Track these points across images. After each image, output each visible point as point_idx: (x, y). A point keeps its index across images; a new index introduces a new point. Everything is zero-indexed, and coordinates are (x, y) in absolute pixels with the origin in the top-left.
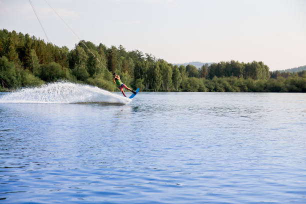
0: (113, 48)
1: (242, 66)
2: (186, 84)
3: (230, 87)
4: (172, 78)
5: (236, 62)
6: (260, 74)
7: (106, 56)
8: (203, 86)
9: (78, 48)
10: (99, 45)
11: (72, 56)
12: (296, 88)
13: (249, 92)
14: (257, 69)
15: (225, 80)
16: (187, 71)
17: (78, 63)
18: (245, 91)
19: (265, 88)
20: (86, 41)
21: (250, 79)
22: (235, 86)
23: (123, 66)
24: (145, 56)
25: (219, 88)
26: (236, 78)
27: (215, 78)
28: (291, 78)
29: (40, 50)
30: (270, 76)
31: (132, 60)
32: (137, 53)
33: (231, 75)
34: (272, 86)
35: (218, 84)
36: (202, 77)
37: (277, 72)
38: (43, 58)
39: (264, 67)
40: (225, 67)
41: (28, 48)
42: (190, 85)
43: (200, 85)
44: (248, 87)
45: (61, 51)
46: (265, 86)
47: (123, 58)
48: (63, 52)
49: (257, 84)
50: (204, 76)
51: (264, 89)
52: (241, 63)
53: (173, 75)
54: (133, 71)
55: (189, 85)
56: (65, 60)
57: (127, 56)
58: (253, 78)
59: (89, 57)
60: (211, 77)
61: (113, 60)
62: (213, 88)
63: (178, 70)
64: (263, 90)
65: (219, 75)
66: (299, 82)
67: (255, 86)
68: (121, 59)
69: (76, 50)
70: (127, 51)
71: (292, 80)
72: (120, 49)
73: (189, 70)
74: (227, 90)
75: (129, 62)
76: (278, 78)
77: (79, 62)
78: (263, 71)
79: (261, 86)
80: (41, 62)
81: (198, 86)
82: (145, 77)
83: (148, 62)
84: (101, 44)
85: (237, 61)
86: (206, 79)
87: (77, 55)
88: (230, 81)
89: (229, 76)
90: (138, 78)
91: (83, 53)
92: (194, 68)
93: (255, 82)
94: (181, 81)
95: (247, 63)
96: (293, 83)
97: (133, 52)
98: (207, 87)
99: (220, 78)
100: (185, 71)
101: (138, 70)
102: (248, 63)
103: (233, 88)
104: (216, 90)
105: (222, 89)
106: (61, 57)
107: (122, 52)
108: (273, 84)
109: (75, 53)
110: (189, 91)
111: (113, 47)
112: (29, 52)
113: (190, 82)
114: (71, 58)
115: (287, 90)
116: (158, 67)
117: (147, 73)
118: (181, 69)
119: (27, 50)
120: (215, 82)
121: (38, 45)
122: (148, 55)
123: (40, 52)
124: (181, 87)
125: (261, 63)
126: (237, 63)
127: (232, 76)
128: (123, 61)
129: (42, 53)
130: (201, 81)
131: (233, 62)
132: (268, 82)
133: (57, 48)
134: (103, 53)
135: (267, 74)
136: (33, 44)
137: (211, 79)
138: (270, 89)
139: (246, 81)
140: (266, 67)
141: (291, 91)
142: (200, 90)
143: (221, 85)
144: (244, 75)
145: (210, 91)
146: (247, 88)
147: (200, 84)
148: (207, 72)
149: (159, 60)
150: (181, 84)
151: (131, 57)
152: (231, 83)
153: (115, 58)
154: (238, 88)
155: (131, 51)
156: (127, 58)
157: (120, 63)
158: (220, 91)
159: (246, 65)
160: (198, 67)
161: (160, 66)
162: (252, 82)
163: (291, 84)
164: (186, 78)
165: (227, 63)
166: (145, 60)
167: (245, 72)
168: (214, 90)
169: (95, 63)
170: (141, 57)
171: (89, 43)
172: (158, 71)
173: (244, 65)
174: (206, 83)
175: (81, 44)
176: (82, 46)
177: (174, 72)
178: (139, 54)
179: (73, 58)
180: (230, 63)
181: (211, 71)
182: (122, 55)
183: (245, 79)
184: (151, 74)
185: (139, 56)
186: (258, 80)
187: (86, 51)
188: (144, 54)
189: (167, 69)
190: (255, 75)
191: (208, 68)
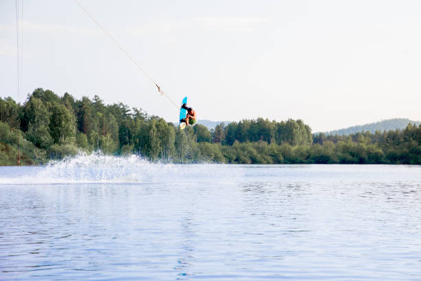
0: (85, 100)
1: (274, 126)
2: (196, 152)
3: (259, 156)
4: (175, 144)
5: (265, 119)
6: (299, 137)
7: (75, 112)
8: (220, 155)
9: (33, 99)
11: (24, 111)
12: (349, 157)
13: (285, 163)
14: (294, 130)
15: (250, 146)
16: (195, 133)
17: (33, 122)
18: (279, 162)
19: (308, 157)
20: (45, 90)
21: (286, 145)
22: (266, 154)
23: (101, 126)
24: (132, 112)
25: (242, 157)
26: (266, 143)
27: (237, 143)
28: (343, 143)
30: (312, 141)
31: (113, 117)
32: (121, 107)
33: (259, 139)
34: (317, 155)
35: (242, 152)
36: (216, 142)
37: (321, 135)
39: (304, 127)
40: (249, 128)
42: (202, 154)
43: (215, 154)
44: (284, 157)
45: (8, 106)
46: (308, 154)
47: (100, 114)
48: (10, 106)
49: (298, 151)
50: (219, 141)
51: (306, 159)
52: (271, 121)
53: (176, 140)
54: (118, 134)
55: (199, 154)
56: (13, 117)
57: (105, 111)
58: (292, 144)
59: (51, 113)
60: (230, 142)
61: (86, 118)
62: (235, 158)
64: (304, 161)
65: (241, 140)
66: (354, 148)
67: (294, 154)
68: (98, 116)
69: (30, 103)
70: (106, 105)
71: (344, 146)
72: (94, 101)
73: (198, 132)
74: (254, 161)
75: (109, 121)
76: (324, 143)
77: (36, 119)
78: (303, 133)
79: (302, 155)
81: (213, 154)
82: (136, 143)
84: (66, 95)
85: (267, 119)
86: (223, 145)
87: (32, 110)
88: (258, 148)
89: (256, 140)
90: (126, 143)
91: (42, 107)
92: (204, 129)
93: (294, 148)
94: (188, 147)
95: (280, 122)
96: (346, 149)
97: (115, 105)
98: (225, 156)
99: (244, 144)
100: (192, 133)
101: (125, 131)
102: (282, 122)
103: (264, 158)
104: (238, 161)
105: (247, 160)
106: (8, 114)
107: (98, 105)
108: (319, 151)
109: (29, 107)
111: (84, 98)
113: (200, 148)
114: (23, 114)
115: (338, 161)
116: (154, 127)
117: (138, 136)
118: (187, 130)
120: (236, 149)
122: (136, 110)
124: (188, 157)
125: (299, 122)
126: (267, 121)
127: (260, 141)
128: (101, 120)
130: (216, 147)
131: (261, 122)
132: (311, 149)
134: (71, 107)
135: (309, 137)
137: (231, 145)
138: (314, 159)
139: (281, 147)
140: (307, 128)
141: (344, 162)
143: (246, 152)
144: (276, 139)
145: (230, 162)
146: (282, 158)
147: (215, 152)
148: (222, 136)
149: (153, 118)
150: (188, 152)
151: (113, 114)
152: (260, 150)
153: (89, 114)
154: (269, 158)
155: (111, 104)
156: (107, 114)
157: (97, 123)
158: (244, 163)
159: (278, 125)
160: (211, 128)
161: (157, 126)
162: (289, 149)
163: (343, 152)
164: (194, 144)
165: (252, 121)
166: (133, 118)
167: (278, 134)
168: (235, 160)
169: (61, 122)
170: (127, 113)
171: (48, 93)
172: (154, 133)
173: (276, 125)
174: (223, 150)
175: (38, 93)
176: (39, 97)
177: (177, 134)
178: (123, 108)
179: (25, 114)
180: (256, 122)
181: (229, 133)
182: (99, 111)
183: (279, 144)
184: (144, 138)
185: (124, 111)
186: (297, 147)
187: (46, 105)
188: (131, 109)
189: (168, 130)
190: (292, 139)
191: (225, 128)
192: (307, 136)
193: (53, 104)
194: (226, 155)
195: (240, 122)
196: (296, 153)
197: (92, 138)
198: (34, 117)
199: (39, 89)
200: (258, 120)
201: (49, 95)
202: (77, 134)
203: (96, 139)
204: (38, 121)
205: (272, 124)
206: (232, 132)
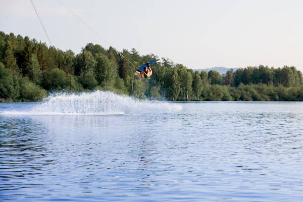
0: (125, 52)
2: (208, 92)
3: (259, 96)
4: (192, 86)
5: (265, 66)
6: (292, 80)
7: (117, 61)
8: (228, 94)
9: (85, 52)
10: (108, 49)
11: (78, 60)
13: (279, 101)
14: (289, 75)
15: (252, 87)
16: (209, 77)
17: (85, 69)
18: (275, 100)
19: (299, 96)
20: (94, 45)
21: (281, 86)
22: (264, 94)
24: (162, 61)
25: (246, 96)
26: (265, 86)
27: (242, 85)
29: (42, 55)
32: (153, 57)
33: (259, 82)
35: (245, 92)
36: (226, 84)
38: (45, 64)
39: (296, 73)
40: (252, 73)
41: (28, 52)
42: (213, 94)
43: (224, 94)
44: (279, 96)
45: (66, 57)
46: (299, 94)
47: (136, 63)
48: (67, 57)
49: (291, 91)
50: (229, 83)
51: (297, 98)
52: (270, 68)
53: (193, 82)
55: (211, 94)
56: (69, 65)
57: (141, 61)
58: (286, 85)
59: (97, 62)
60: (237, 84)
61: (125, 66)
62: (239, 97)
63: (200, 77)
64: (296, 99)
65: (246, 83)
67: (287, 94)
68: (134, 64)
69: (83, 55)
70: (141, 56)
72: (132, 53)
73: (212, 76)
74: (255, 99)
77: (86, 67)
78: (296, 77)
79: (294, 94)
80: (42, 69)
81: (222, 94)
82: (162, 85)
83: (165, 68)
84: (111, 48)
85: (267, 66)
86: (231, 86)
87: (84, 60)
88: (258, 89)
89: (257, 83)
90: (154, 85)
91: (91, 57)
92: (217, 74)
93: (287, 89)
94: (202, 89)
95: (277, 68)
97: (148, 56)
98: (232, 96)
99: (247, 86)
100: (207, 77)
102: (279, 68)
103: (262, 97)
104: (242, 99)
105: (249, 98)
106: (65, 62)
107: (135, 56)
109: (82, 57)
110: (212, 100)
111: (124, 51)
112: (29, 57)
113: (212, 89)
114: (77, 63)
116: (176, 72)
117: (164, 79)
118: (202, 75)
119: (27, 55)
120: (241, 89)
121: (40, 49)
122: (165, 60)
123: (42, 57)
124: (202, 96)
125: (293, 68)
126: (267, 68)
127: (261, 83)
129: (44, 58)
130: (225, 89)
131: (262, 68)
132: (301, 90)
133: (61, 52)
134: (114, 58)
135: (300, 81)
136: (34, 48)
137: (237, 86)
139: (276, 88)
140: (299, 72)
142: (224, 99)
143: (248, 93)
144: (274, 82)
145: (236, 100)
146: (277, 97)
147: (224, 92)
148: (231, 80)
149: (178, 65)
150: (203, 92)
152: (260, 91)
153: (127, 62)
154: (267, 97)
155: (145, 55)
156: (142, 63)
157: (133, 70)
158: (246, 100)
159: (276, 71)
160: (222, 73)
161: (178, 72)
162: (283, 90)
164: (208, 86)
165: (255, 68)
166: (162, 66)
167: (275, 78)
168: (240, 99)
169: (104, 69)
170: (157, 62)
171: (97, 46)
172: (176, 77)
173: (274, 71)
174: (231, 91)
175: (89, 48)
176: (90, 50)
177: (194, 78)
178: (154, 58)
179: (79, 63)
180: (258, 68)
181: (237, 77)
182: (135, 60)
183: (275, 86)
184: (168, 81)
185: (155, 60)
186: (290, 88)
187: (94, 56)
188: (161, 59)
189: (187, 75)
190: (287, 82)
191: (234, 74)
192: (299, 79)
193: (99, 55)
194: (233, 94)
195: (245, 69)
196: (289, 93)
197: (128, 81)
198: (85, 65)
199: (90, 44)
200: (260, 67)
201: (98, 49)
202: (117, 78)
203: (131, 83)
204: (88, 68)
205: (271, 70)
206: (239, 77)
